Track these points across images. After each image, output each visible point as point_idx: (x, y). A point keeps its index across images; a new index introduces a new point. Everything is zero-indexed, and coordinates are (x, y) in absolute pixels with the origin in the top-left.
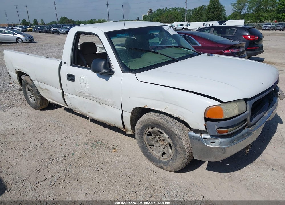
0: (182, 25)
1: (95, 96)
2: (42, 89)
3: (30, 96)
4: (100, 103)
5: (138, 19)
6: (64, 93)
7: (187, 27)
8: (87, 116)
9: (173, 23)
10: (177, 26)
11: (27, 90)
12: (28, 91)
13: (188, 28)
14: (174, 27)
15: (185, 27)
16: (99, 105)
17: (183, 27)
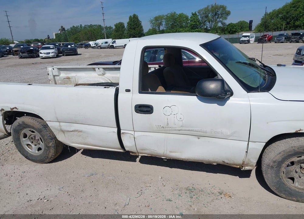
0: (106, 43)
1: (194, 129)
2: (63, 131)
3: (28, 145)
4: (199, 137)
5: (49, 37)
6: (122, 131)
7: (112, 44)
8: (162, 157)
9: (96, 41)
10: (102, 44)
11: (22, 136)
12: (24, 139)
13: (114, 45)
14: (99, 45)
15: (111, 44)
16: (197, 140)
17: (108, 44)
